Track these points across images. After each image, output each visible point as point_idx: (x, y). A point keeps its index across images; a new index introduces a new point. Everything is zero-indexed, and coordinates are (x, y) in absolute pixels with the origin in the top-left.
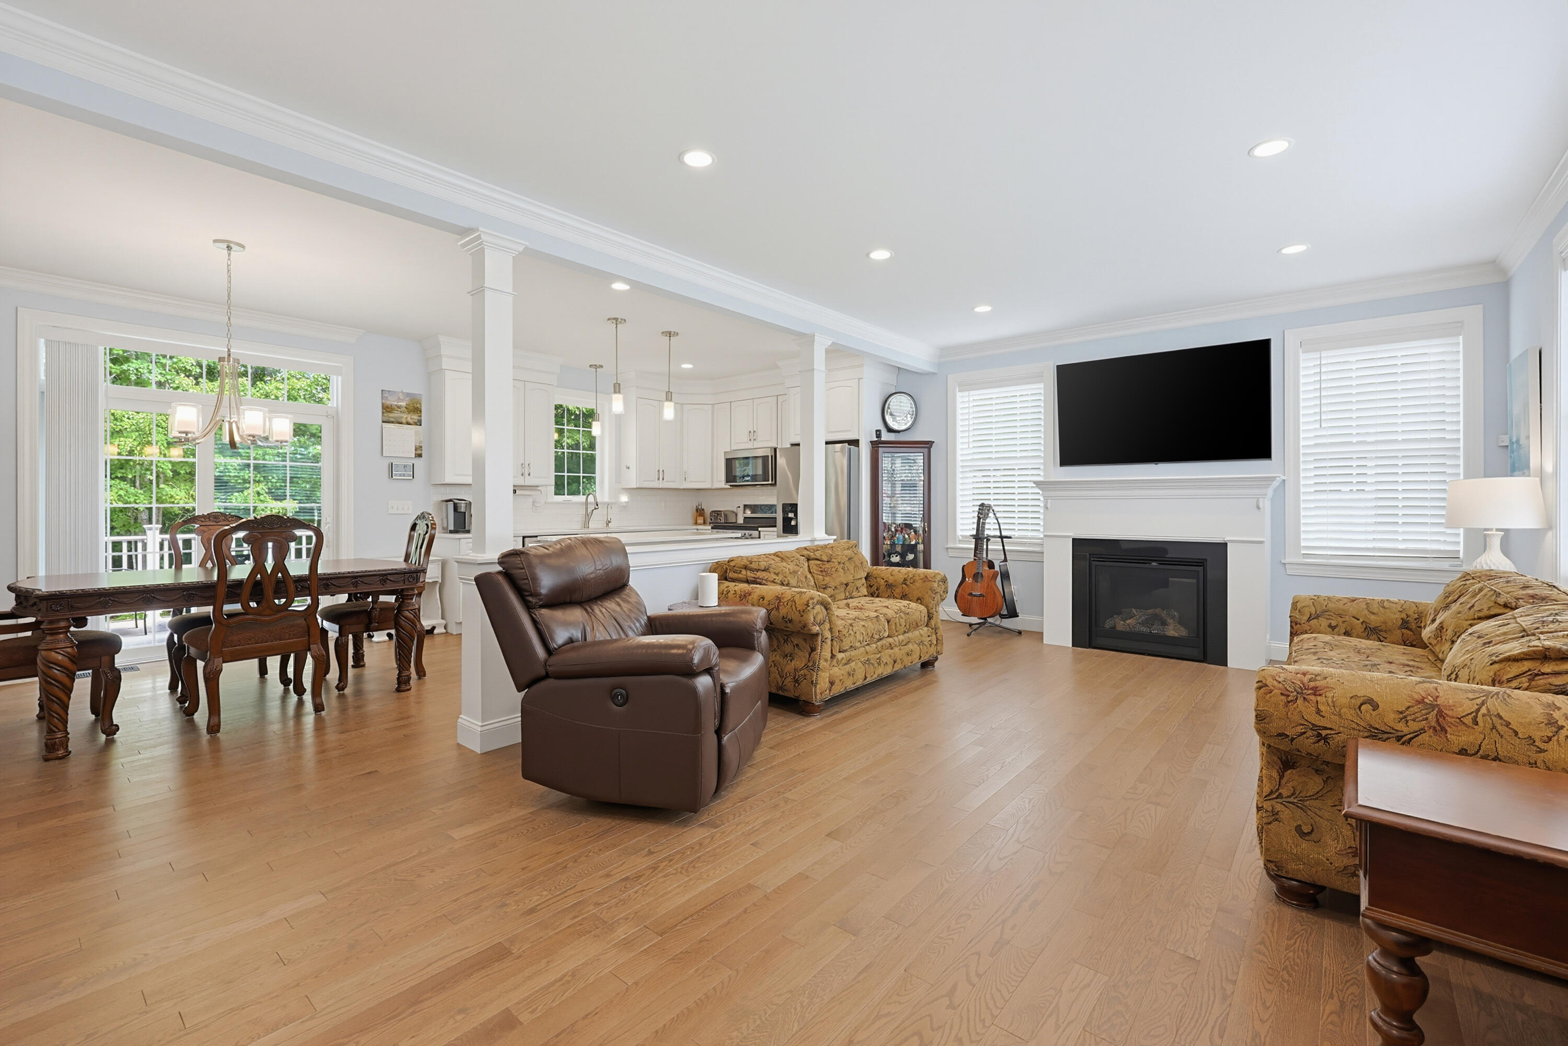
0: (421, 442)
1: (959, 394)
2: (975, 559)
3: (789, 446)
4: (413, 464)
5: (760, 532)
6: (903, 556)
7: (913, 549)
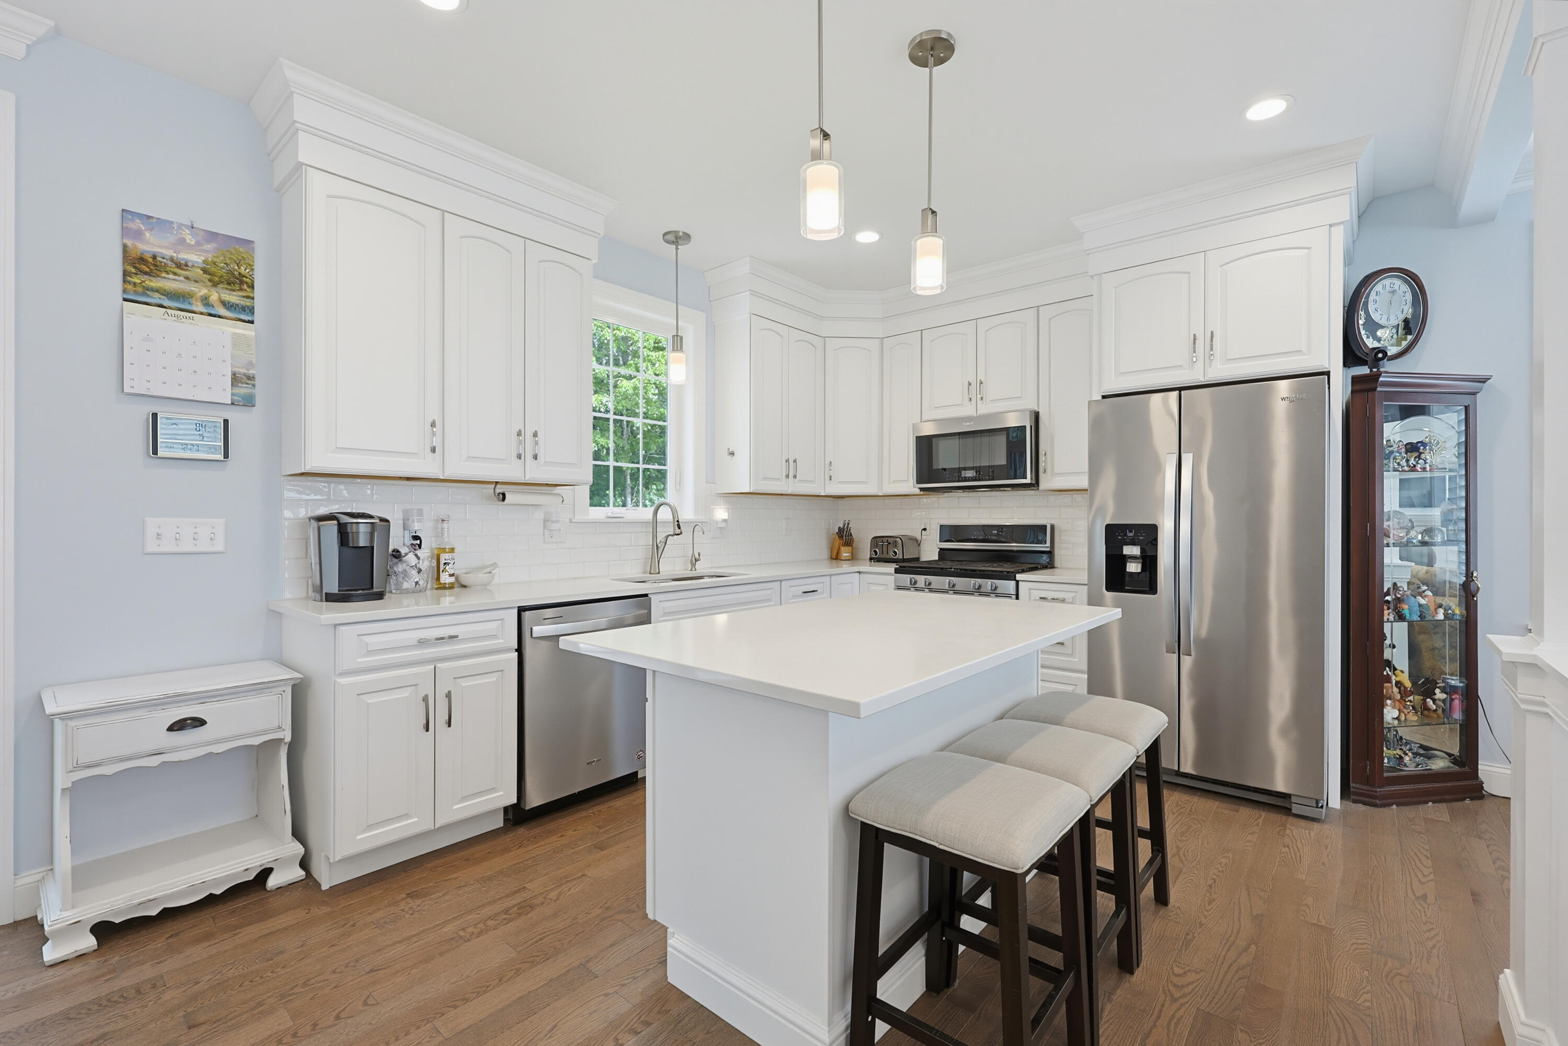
0: (250, 365)
3: (1100, 398)
4: (226, 422)
5: (1017, 582)
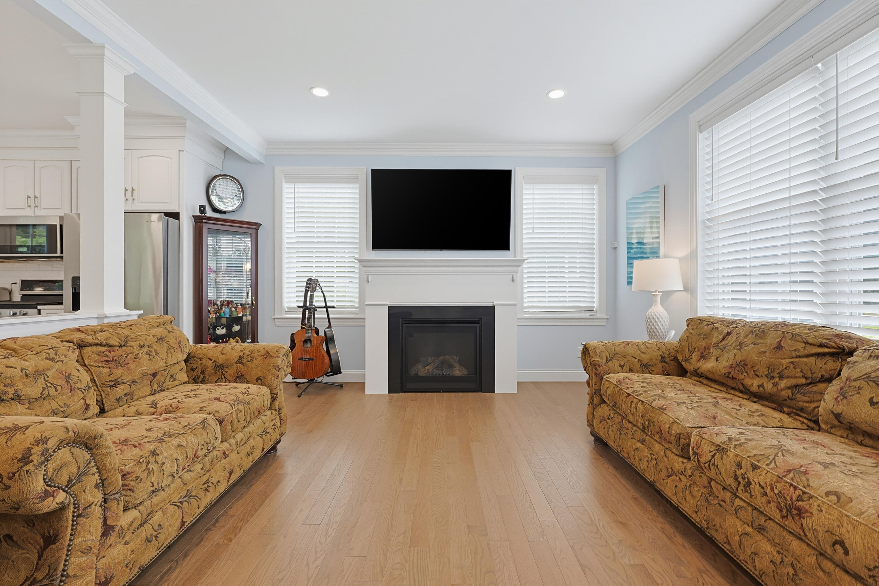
1: (285, 185)
2: (302, 328)
5: (39, 310)
6: (229, 327)
7: (238, 320)
